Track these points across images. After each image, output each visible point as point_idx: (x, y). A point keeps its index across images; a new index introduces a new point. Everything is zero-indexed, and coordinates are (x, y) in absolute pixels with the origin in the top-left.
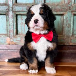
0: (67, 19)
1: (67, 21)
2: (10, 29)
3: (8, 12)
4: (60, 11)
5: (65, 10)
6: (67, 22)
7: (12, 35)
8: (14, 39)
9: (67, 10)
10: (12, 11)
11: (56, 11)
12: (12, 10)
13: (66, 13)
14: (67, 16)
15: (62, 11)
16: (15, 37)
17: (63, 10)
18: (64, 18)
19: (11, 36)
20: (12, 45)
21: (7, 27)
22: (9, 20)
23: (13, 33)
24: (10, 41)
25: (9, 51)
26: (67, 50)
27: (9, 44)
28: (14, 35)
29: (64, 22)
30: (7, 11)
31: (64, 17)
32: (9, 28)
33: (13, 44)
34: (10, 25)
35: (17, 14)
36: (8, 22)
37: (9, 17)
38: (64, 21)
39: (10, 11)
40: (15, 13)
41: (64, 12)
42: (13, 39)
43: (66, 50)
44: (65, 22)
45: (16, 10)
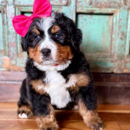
0: (119, 22)
1: (120, 27)
2: (9, 41)
3: (5, 6)
4: (106, 7)
5: (117, 5)
6: (119, 30)
7: (13, 53)
8: (17, 59)
9: (120, 6)
10: (13, 6)
11: (98, 7)
12: (13, 4)
13: (118, 10)
14: (120, 17)
15: (110, 7)
16: (19, 56)
17: (112, 4)
18: (114, 21)
19: (11, 54)
20: (15, 71)
21: (4, 37)
22: (7, 22)
23: (15, 49)
24: (10, 63)
25: (8, 82)
26: (119, 81)
27: (9, 70)
28: (17, 52)
29: (114, 29)
30: (4, 4)
31: (115, 19)
32: (8, 38)
33: (16, 69)
34: (9, 33)
35: (22, 10)
36: (6, 26)
37: (7, 18)
38: (114, 27)
39: (9, 5)
40: (18, 9)
41: (115, 10)
42: (16, 61)
43: (116, 81)
44: (116, 29)
45: (22, 4)
